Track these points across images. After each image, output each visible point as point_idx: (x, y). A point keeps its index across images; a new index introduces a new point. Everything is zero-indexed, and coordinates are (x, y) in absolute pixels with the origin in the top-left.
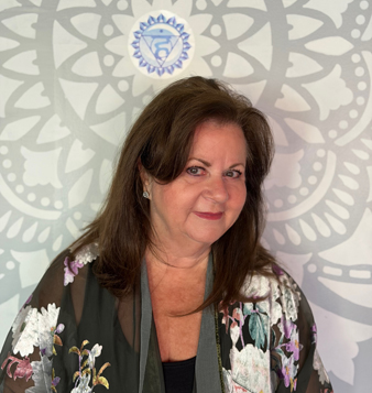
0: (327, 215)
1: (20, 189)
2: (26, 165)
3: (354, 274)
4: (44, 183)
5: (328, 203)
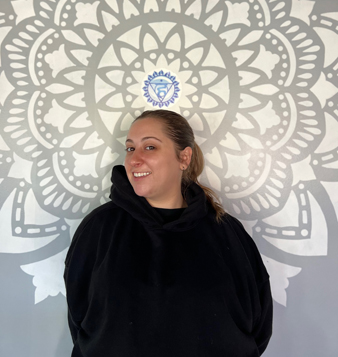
0: (266, 195)
3: (284, 233)
5: (267, 187)
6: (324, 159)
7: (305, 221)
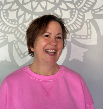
0: (76, 24)
1: (8, 20)
2: (9, 14)
3: (82, 37)
4: (13, 18)
5: (76, 21)
6: (96, 11)
7: (89, 33)
